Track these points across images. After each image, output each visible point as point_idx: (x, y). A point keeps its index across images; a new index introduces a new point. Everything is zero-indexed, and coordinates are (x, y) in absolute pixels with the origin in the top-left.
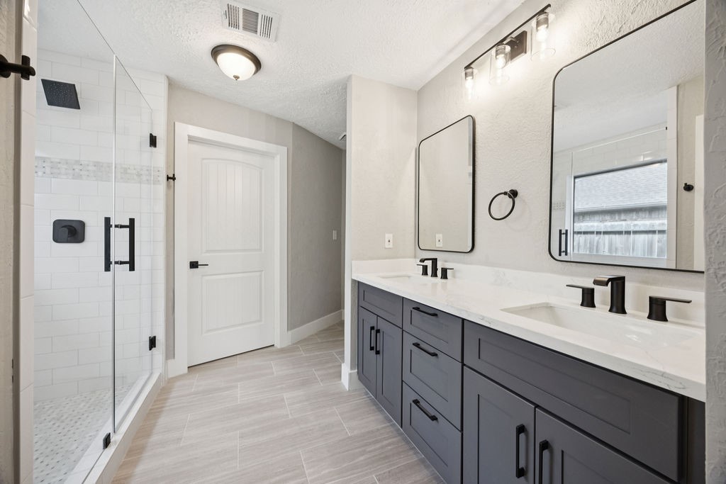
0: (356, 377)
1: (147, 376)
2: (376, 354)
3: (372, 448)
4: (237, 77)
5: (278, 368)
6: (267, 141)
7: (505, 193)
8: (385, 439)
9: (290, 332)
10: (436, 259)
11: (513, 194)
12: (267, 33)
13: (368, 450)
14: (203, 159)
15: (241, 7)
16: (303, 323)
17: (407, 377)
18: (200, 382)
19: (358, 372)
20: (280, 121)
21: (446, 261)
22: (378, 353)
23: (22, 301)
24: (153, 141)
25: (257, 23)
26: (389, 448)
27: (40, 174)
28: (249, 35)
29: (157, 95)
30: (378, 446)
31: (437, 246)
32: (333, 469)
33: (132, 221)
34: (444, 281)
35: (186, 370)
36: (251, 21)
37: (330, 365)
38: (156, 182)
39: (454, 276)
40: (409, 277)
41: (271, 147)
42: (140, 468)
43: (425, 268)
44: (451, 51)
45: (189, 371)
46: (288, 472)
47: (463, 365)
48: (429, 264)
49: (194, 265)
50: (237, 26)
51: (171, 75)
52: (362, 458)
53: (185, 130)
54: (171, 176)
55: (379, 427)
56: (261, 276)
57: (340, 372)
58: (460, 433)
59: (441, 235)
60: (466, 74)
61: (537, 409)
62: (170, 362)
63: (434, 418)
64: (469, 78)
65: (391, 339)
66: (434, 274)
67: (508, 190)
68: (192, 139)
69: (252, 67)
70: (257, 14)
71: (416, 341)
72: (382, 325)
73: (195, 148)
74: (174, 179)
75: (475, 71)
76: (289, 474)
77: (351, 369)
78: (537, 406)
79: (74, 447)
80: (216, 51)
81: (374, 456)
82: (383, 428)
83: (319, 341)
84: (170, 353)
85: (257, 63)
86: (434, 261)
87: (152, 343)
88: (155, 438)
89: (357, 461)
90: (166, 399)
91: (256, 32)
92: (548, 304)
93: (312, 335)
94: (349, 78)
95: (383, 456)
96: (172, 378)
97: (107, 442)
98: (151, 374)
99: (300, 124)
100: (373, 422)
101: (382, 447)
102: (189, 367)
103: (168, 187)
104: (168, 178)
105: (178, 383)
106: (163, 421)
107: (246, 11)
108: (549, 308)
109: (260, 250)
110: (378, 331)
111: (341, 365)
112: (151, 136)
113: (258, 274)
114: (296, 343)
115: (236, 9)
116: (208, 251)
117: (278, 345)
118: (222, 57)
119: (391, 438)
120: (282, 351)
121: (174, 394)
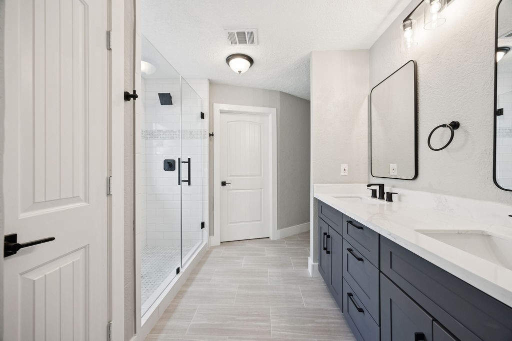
0: (317, 268)
1: (200, 243)
2: (327, 253)
3: (320, 321)
4: (240, 72)
5: (269, 253)
6: (264, 106)
7: (444, 126)
8: (331, 318)
9: (279, 230)
10: (383, 185)
11: (455, 125)
12: (252, 42)
13: (316, 321)
14: (228, 122)
15: (235, 31)
16: (289, 225)
17: (346, 274)
18: (225, 251)
19: (319, 265)
20: (271, 92)
21: (393, 187)
22: (328, 252)
23: (136, 195)
24: (202, 116)
25: (245, 37)
26: (333, 325)
27: (159, 138)
28: (242, 46)
29: (203, 90)
30: (324, 321)
31: (391, 174)
32: (287, 325)
33: (189, 159)
34: (388, 203)
35: (219, 244)
36: (242, 37)
37: (302, 257)
38: (204, 138)
39: (400, 200)
40: (361, 198)
41: (267, 110)
42: (190, 289)
43: (374, 192)
44: (392, 10)
45: (221, 244)
46: (261, 316)
47: (380, 271)
48: (377, 188)
49: (224, 184)
50: (235, 43)
51: (210, 78)
52: (310, 325)
53: (218, 107)
54: (211, 134)
55: (329, 308)
56: (261, 192)
57: (307, 263)
58: (379, 328)
59: (395, 165)
60: (404, 26)
61: (434, 322)
62: (211, 237)
63: (361, 310)
64: (408, 29)
65: (336, 243)
66: (382, 197)
67: (448, 122)
68: (222, 112)
69: (248, 63)
70: (244, 33)
71: (350, 247)
72: (331, 233)
73: (224, 116)
74: (213, 135)
75: (414, 21)
76: (260, 318)
77: (314, 261)
78: (434, 319)
79: (167, 271)
80: (228, 59)
81: (320, 327)
82: (331, 310)
83: (299, 239)
84: (211, 233)
85: (251, 60)
86: (382, 186)
87: (203, 225)
88: (199, 276)
89: (305, 325)
90: (207, 257)
91: (246, 43)
92: (483, 232)
93: (295, 235)
94: (311, 53)
95: (326, 329)
96: (213, 247)
97: (178, 271)
98: (202, 242)
99: (285, 92)
100: (326, 303)
101: (328, 323)
102: (221, 242)
103: (210, 140)
104: (210, 135)
105: (215, 250)
106: (205, 268)
107: (237, 33)
108: (485, 236)
109: (261, 175)
110: (328, 236)
111: (308, 259)
112: (202, 113)
113: (259, 190)
114: (284, 239)
115: (233, 34)
116: (231, 176)
117: (271, 238)
118: (232, 62)
119: (335, 319)
120: (274, 242)
121: (211, 255)
